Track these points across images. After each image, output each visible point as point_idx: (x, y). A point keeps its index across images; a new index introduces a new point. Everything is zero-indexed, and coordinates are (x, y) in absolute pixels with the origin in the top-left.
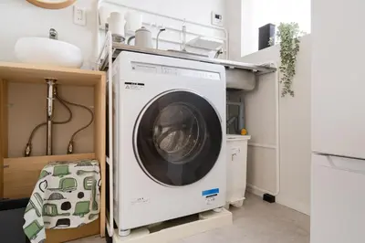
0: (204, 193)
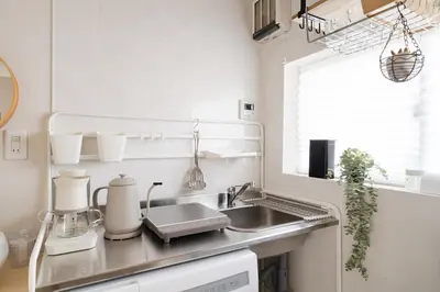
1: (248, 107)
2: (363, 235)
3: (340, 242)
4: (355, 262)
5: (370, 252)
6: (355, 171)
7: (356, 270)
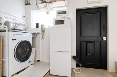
0: (28, 62)
1: (24, 17)
2: (43, 35)
3: (41, 36)
4: (43, 38)
5: (44, 36)
6: (42, 27)
7: (43, 39)
